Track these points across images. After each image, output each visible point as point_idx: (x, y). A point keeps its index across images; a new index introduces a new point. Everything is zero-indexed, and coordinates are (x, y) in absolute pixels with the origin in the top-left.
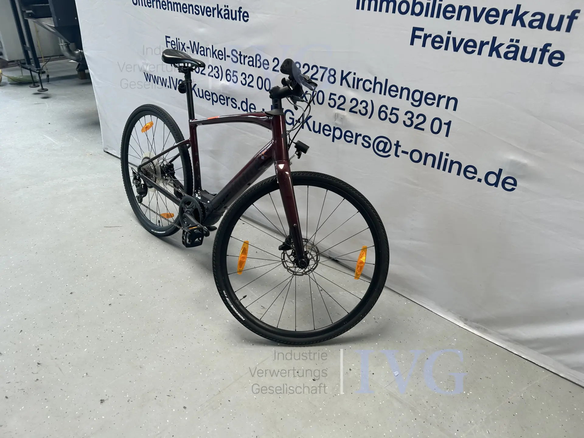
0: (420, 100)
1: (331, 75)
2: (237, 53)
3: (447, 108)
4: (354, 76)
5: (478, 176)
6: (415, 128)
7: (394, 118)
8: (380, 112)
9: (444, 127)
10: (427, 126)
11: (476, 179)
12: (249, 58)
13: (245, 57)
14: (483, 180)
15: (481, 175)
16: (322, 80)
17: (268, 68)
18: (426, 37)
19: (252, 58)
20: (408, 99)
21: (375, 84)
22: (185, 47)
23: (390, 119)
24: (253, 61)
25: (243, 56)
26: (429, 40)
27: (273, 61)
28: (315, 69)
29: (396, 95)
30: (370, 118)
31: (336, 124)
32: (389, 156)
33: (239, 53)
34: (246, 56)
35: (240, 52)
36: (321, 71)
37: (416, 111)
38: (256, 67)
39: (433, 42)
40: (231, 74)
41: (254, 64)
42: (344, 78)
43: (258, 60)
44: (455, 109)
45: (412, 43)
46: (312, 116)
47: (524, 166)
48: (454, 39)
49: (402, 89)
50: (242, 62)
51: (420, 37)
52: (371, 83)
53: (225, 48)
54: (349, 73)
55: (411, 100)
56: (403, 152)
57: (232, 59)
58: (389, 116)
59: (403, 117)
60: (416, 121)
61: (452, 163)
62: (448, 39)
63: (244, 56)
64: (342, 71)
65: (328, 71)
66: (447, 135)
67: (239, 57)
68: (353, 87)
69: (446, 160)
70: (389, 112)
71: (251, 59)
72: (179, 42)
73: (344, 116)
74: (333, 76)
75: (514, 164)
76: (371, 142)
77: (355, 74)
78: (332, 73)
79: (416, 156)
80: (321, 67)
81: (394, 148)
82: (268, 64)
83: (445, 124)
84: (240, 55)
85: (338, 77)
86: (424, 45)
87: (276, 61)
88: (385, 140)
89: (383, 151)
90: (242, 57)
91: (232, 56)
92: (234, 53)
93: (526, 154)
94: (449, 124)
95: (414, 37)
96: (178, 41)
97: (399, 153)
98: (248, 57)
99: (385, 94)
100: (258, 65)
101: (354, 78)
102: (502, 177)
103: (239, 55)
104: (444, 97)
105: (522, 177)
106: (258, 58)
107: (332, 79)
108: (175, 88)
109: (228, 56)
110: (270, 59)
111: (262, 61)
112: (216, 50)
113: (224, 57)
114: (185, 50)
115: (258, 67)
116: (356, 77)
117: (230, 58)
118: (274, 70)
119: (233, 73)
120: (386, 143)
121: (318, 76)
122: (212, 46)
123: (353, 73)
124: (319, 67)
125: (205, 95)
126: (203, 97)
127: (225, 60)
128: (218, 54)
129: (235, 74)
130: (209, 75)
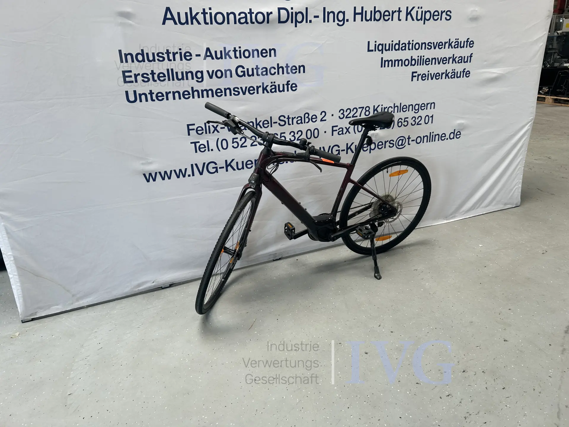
0: (418, 109)
1: (366, 111)
2: (285, 117)
3: (431, 109)
4: (382, 107)
5: (446, 137)
6: (417, 125)
7: (406, 123)
8: (398, 123)
9: (431, 119)
10: (422, 122)
11: (446, 139)
12: (297, 118)
13: (293, 119)
14: (449, 139)
15: (447, 136)
16: (360, 116)
17: (316, 120)
18: (418, 75)
19: (301, 117)
20: (412, 110)
21: (394, 107)
22: (218, 128)
23: (404, 125)
24: (301, 120)
26: (420, 77)
27: (321, 114)
28: (355, 110)
29: (406, 110)
30: (392, 129)
32: (405, 146)
33: (287, 117)
34: (295, 118)
35: (288, 116)
36: (359, 110)
37: (417, 115)
38: (305, 123)
39: (422, 77)
41: (303, 121)
42: (375, 110)
43: (307, 117)
44: (434, 108)
45: (412, 80)
46: (354, 143)
47: (463, 124)
48: (431, 74)
49: (409, 106)
50: (290, 123)
51: (415, 76)
52: (392, 108)
53: (271, 117)
54: (379, 106)
55: (414, 110)
56: (412, 141)
57: (279, 124)
58: (403, 123)
59: (410, 121)
60: (417, 121)
61: (435, 135)
62: (428, 74)
63: (292, 118)
64: (374, 106)
65: (364, 109)
66: (432, 123)
67: (287, 120)
69: (433, 135)
70: (403, 121)
71: (299, 118)
72: (209, 127)
73: (377, 133)
74: (368, 111)
75: (460, 125)
76: (394, 143)
77: (382, 105)
78: (367, 109)
79: (419, 140)
80: (359, 108)
81: (407, 140)
82: (316, 118)
83: (431, 117)
84: (288, 118)
85: (371, 110)
86: (418, 80)
87: (323, 114)
88: (402, 138)
89: (402, 145)
90: (290, 120)
91: (279, 122)
92: (282, 118)
93: (462, 118)
94: (432, 117)
95: (413, 76)
96: (207, 125)
97: (410, 142)
98: (296, 117)
99: (400, 112)
100: (307, 120)
101: (382, 108)
102: (456, 133)
103: (287, 118)
104: (429, 103)
105: (462, 130)
106: (307, 115)
107: (367, 113)
108: (201, 174)
109: (274, 123)
110: (318, 114)
111: (310, 117)
112: (260, 121)
113: (270, 125)
114: (218, 132)
115: (307, 123)
116: (383, 107)
117: (278, 124)
118: (321, 120)
119: (281, 135)
120: (403, 139)
121: (358, 114)
122: (256, 119)
123: (381, 105)
124: (358, 108)
125: (246, 164)
126: (243, 168)
127: (271, 126)
128: (263, 124)
129: (282, 135)
130: (252, 145)
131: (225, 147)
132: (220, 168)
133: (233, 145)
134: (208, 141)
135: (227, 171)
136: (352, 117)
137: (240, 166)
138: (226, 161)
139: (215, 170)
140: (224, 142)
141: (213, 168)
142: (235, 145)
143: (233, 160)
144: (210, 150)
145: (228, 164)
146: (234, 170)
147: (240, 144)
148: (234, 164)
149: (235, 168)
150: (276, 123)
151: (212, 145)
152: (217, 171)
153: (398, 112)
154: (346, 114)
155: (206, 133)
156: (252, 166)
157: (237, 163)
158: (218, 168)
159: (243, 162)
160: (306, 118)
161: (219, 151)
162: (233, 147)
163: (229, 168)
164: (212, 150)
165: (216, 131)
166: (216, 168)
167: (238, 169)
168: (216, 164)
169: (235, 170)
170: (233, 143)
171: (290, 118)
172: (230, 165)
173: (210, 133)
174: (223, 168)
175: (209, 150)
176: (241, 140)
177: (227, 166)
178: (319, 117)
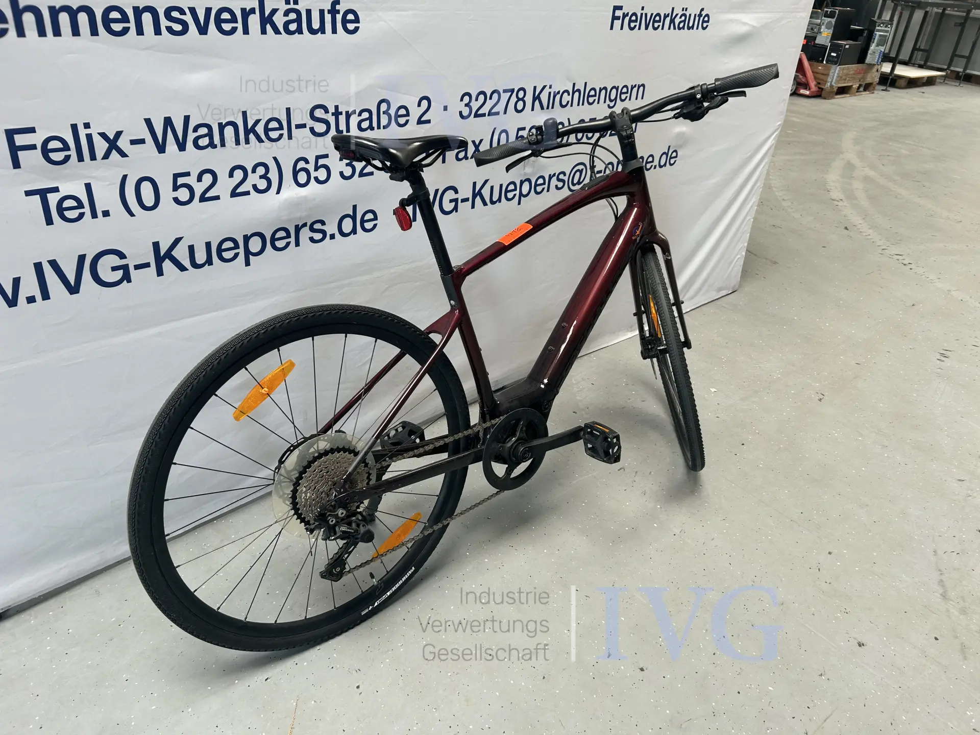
0: (616, 99)
1: (519, 99)
2: (327, 111)
3: (637, 98)
4: (550, 90)
5: (654, 164)
6: (610, 136)
11: (653, 167)
12: (360, 115)
13: (348, 116)
14: (657, 167)
15: (656, 162)
16: (505, 112)
17: (407, 121)
18: (624, 16)
19: (370, 112)
20: (605, 102)
21: (573, 93)
22: (123, 143)
24: (370, 119)
25: (344, 113)
26: (627, 20)
27: (419, 105)
28: (495, 96)
29: (594, 101)
31: (525, 174)
33: (332, 110)
34: (354, 112)
35: (337, 107)
36: (504, 98)
38: (379, 128)
39: (630, 21)
40: (311, 167)
41: (375, 124)
42: (536, 98)
43: (384, 113)
44: (642, 98)
45: (612, 27)
46: (488, 180)
47: (683, 135)
48: (646, 15)
49: (601, 90)
50: (340, 129)
51: (619, 18)
52: (569, 94)
53: (288, 110)
54: (544, 87)
55: (608, 102)
56: (598, 172)
57: (312, 130)
62: (642, 15)
63: (347, 112)
64: (535, 88)
65: (514, 94)
67: (332, 120)
68: (548, 108)
71: (366, 115)
72: (89, 137)
74: (522, 99)
75: (680, 135)
76: (566, 178)
77: (550, 87)
78: (521, 94)
80: (505, 91)
81: (589, 172)
82: (408, 115)
84: (337, 114)
85: (529, 99)
86: (622, 28)
87: (425, 103)
88: (580, 167)
89: (579, 182)
90: (342, 119)
91: (310, 123)
92: (319, 113)
95: (614, 18)
96: (82, 133)
98: (357, 112)
99: (583, 104)
100: (384, 120)
101: (550, 93)
102: (670, 153)
103: (333, 114)
104: (636, 86)
105: (681, 146)
106: (384, 107)
107: (520, 105)
108: (74, 289)
109: (298, 127)
110: (411, 102)
111: (392, 112)
112: (257, 122)
113: (285, 132)
114: (123, 154)
115: (384, 127)
116: (552, 91)
117: (307, 129)
118: (420, 122)
119: (317, 162)
120: (582, 169)
121: (500, 108)
122: (244, 114)
123: (548, 87)
124: (501, 92)
125: (220, 251)
126: (209, 261)
127: (290, 137)
128: (267, 130)
129: (321, 162)
130: (234, 194)
131: (149, 200)
132: (137, 267)
133: (175, 194)
134: (88, 187)
135: (160, 273)
136: (489, 115)
137: (201, 257)
138: (156, 245)
139: (119, 274)
140: (146, 188)
141: (114, 269)
142: (183, 194)
143: (177, 241)
144: (100, 214)
145: (162, 254)
146: (182, 268)
147: (198, 191)
148: (181, 253)
149: (186, 263)
150: (303, 126)
151: (106, 197)
152: (127, 277)
153: (578, 105)
154: (475, 105)
155: (81, 158)
156: (236, 255)
157: (191, 249)
158: (131, 268)
159: (208, 245)
160: (381, 113)
161: (132, 215)
162: (176, 200)
163: (167, 265)
164: (106, 214)
165: (114, 151)
166: (125, 268)
167: (195, 265)
168: (122, 256)
169: (186, 269)
170: (176, 188)
171: (341, 113)
172: (169, 255)
173: (93, 157)
174: (147, 265)
175: (94, 215)
176: (199, 179)
177: (159, 260)
178: (415, 113)
